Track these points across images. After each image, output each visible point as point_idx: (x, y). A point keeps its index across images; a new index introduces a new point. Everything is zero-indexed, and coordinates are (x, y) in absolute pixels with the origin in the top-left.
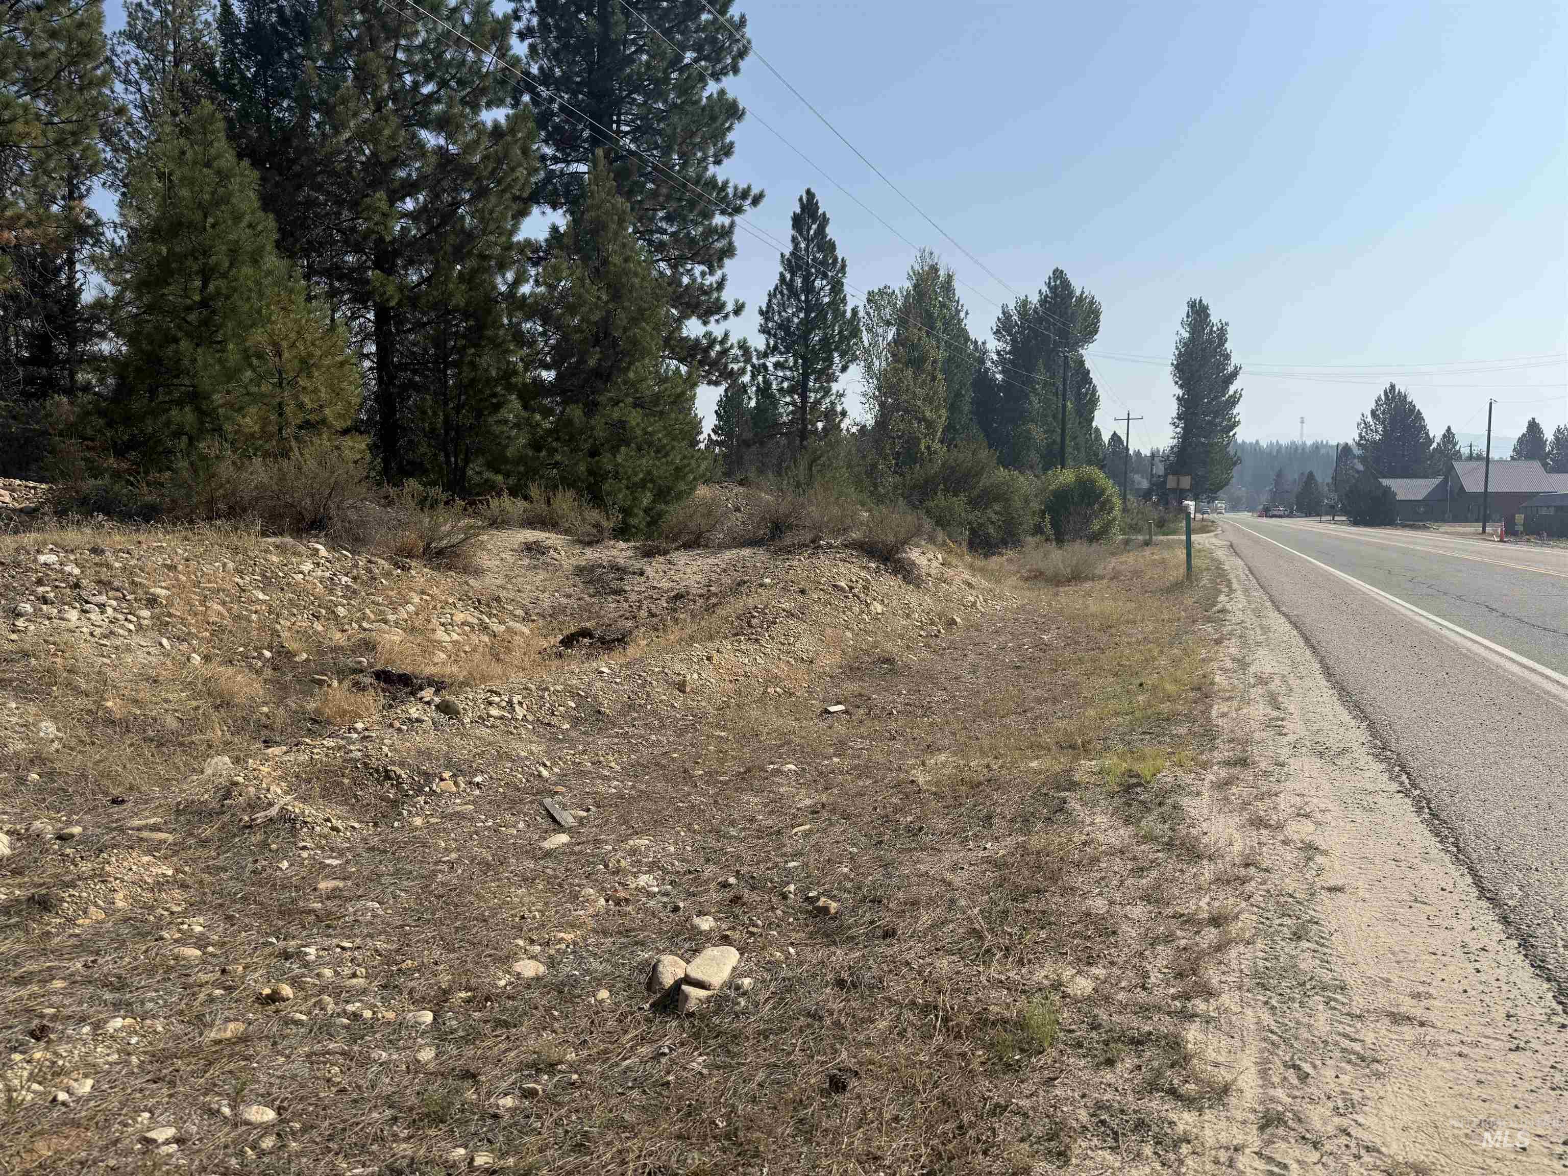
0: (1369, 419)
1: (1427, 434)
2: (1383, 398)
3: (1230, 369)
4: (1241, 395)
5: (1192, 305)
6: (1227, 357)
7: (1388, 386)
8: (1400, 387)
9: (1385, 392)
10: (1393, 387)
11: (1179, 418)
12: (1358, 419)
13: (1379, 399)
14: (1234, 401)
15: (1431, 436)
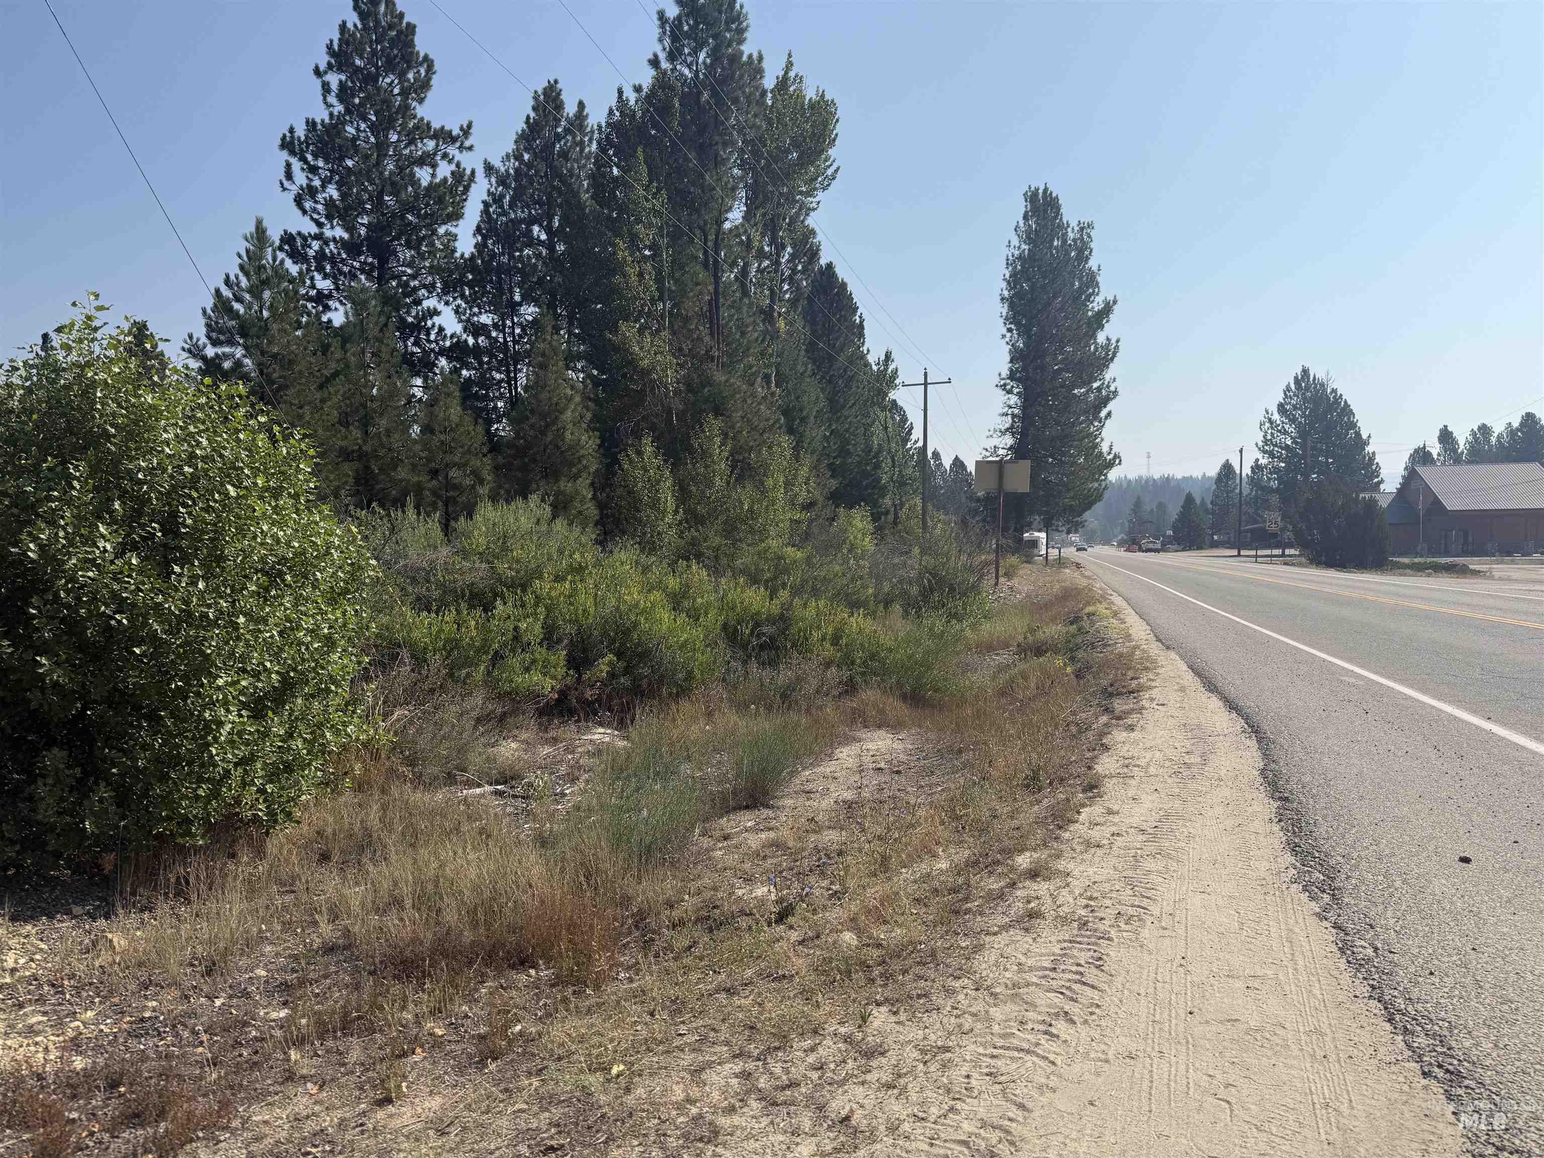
0: (1276, 417)
1: (1358, 434)
2: (1293, 387)
3: (1097, 304)
4: (1117, 347)
5: (1032, 197)
6: (1091, 281)
7: (1299, 371)
8: (1318, 372)
9: (1296, 378)
10: (1305, 372)
11: (1012, 377)
12: (1261, 416)
13: (1288, 389)
14: (1107, 356)
15: (1364, 437)
